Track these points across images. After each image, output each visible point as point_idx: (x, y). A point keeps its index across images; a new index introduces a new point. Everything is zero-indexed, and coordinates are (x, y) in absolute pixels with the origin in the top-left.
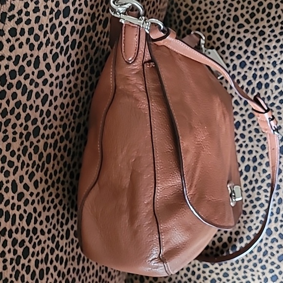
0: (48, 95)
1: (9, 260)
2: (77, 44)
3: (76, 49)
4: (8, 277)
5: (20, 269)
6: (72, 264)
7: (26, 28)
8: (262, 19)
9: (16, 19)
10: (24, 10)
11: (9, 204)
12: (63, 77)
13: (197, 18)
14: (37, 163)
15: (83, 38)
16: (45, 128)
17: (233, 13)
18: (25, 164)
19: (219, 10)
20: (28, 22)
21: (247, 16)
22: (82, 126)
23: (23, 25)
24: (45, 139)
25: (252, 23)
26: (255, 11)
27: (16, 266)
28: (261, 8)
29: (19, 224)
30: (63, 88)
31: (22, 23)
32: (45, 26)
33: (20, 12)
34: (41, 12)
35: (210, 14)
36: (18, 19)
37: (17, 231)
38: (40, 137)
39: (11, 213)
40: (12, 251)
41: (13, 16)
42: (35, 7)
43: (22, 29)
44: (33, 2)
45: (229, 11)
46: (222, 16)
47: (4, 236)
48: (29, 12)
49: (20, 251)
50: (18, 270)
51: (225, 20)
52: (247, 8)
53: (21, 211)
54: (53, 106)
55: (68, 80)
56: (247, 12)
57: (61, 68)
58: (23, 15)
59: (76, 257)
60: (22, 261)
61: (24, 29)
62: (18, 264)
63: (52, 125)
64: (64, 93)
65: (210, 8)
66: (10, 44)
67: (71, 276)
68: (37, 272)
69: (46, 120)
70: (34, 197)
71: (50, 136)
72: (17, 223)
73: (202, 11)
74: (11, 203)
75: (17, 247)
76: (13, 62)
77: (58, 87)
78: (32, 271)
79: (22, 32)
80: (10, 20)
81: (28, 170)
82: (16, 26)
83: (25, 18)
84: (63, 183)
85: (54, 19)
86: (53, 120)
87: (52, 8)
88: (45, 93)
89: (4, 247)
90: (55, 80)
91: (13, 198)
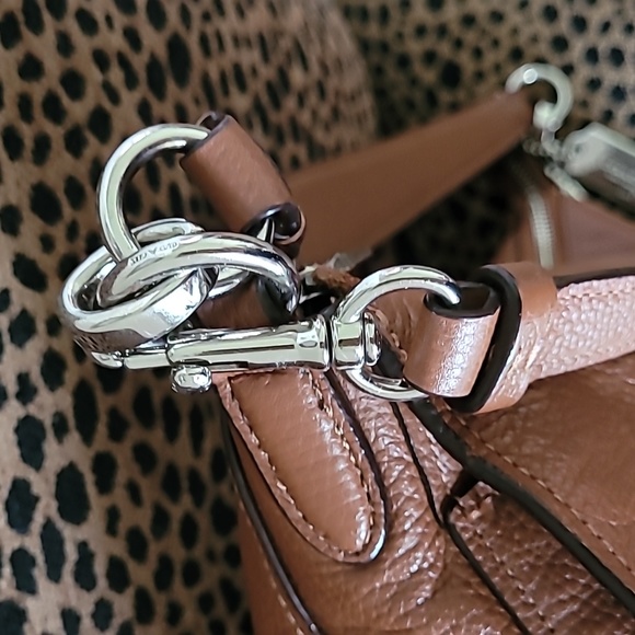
3: (97, 504)
13: (478, 53)
15: (102, 429)
35: (515, 18)
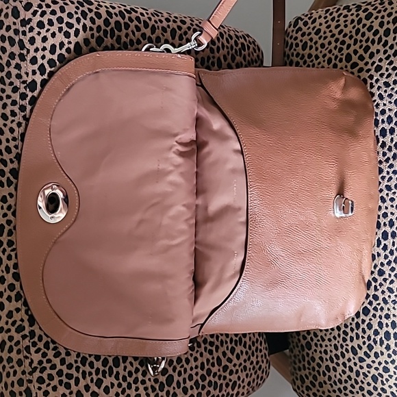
8: (378, 51)
11: (216, 376)
17: (345, 52)
19: (330, 51)
21: (361, 52)
25: (367, 59)
26: (369, 44)
28: (376, 38)
35: (321, 59)
39: (219, 382)
45: (341, 49)
46: (333, 57)
51: (337, 62)
52: (361, 41)
53: (227, 380)
56: (361, 47)
65: (321, 52)
70: (237, 367)
73: (313, 58)
74: (218, 375)
91: (219, 370)
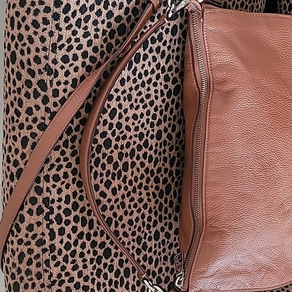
0: (116, 109)
1: (89, 260)
2: (142, 57)
3: (142, 62)
4: (89, 275)
5: (102, 268)
6: (164, 264)
7: (79, 53)
9: (66, 47)
10: (73, 38)
11: (85, 211)
12: (131, 91)
14: (111, 172)
16: (118, 139)
18: (98, 174)
20: (80, 47)
22: (163, 132)
23: (74, 51)
24: (119, 149)
27: (97, 265)
29: (98, 228)
30: (133, 99)
31: (73, 50)
32: (99, 48)
33: (69, 40)
34: (92, 35)
36: (68, 47)
37: (95, 234)
38: (112, 148)
39: (88, 218)
40: (91, 252)
41: (63, 45)
42: (85, 33)
43: (74, 54)
44: (81, 29)
47: (81, 239)
48: (79, 39)
49: (100, 252)
50: (99, 269)
54: (124, 118)
55: (138, 92)
57: (126, 82)
58: (73, 42)
59: (169, 257)
60: (104, 261)
61: (76, 54)
62: (99, 263)
63: (125, 135)
64: (135, 105)
66: (64, 70)
67: (163, 275)
68: (122, 270)
69: (117, 132)
70: (112, 203)
71: (125, 146)
72: (95, 227)
74: (87, 210)
75: (97, 248)
76: (71, 86)
77: (127, 100)
78: (115, 269)
79: (75, 58)
80: (60, 49)
81: (102, 179)
82: (67, 54)
83: (75, 45)
84: (146, 188)
85: (109, 39)
86: (125, 131)
87: (103, 30)
88: (112, 107)
89: (83, 249)
90: (122, 94)
91: (88, 205)
